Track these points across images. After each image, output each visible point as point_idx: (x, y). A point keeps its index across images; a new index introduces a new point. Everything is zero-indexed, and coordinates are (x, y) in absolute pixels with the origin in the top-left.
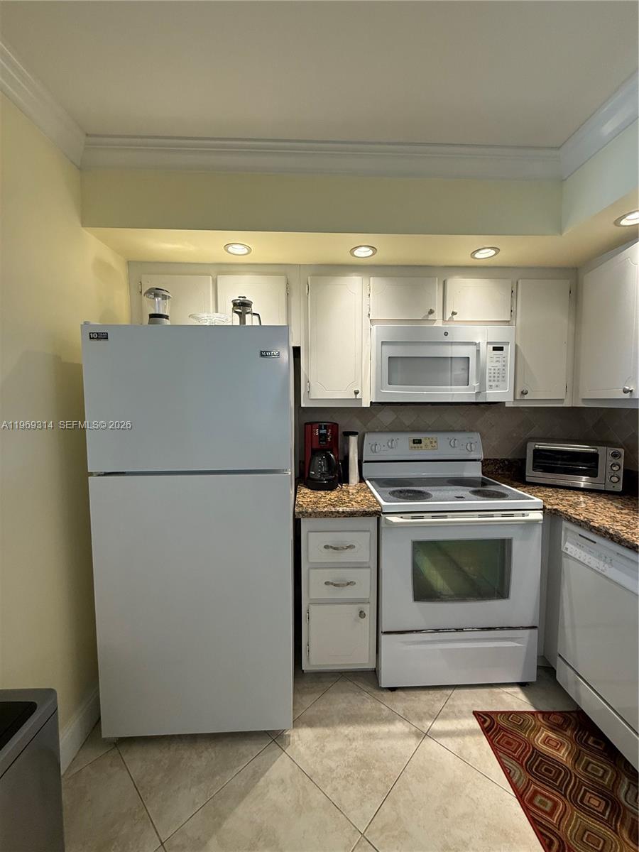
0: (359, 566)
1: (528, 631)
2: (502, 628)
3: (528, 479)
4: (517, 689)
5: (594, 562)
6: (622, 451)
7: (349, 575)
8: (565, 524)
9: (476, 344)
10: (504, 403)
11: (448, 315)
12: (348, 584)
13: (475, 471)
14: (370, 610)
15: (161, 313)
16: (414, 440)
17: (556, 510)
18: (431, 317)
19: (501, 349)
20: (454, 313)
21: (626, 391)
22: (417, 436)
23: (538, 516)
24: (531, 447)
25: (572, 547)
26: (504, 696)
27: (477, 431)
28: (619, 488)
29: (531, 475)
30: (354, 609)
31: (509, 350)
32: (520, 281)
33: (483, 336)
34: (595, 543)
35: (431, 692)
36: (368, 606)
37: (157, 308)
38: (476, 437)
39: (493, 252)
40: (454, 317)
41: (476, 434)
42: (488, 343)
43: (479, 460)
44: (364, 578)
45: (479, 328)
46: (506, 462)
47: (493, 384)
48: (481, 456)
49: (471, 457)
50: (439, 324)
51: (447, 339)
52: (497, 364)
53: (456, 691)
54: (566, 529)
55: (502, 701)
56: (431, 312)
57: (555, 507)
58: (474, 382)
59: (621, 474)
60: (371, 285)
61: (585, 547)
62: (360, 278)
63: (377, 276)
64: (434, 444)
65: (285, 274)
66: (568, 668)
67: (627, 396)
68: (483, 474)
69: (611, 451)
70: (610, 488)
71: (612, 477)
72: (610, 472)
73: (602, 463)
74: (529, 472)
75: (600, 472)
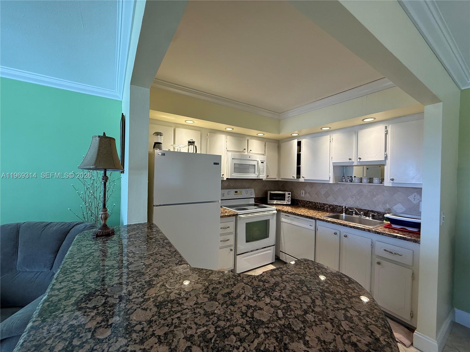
0: (230, 233)
1: (273, 247)
2: (267, 247)
3: (268, 203)
4: (271, 265)
5: (289, 221)
6: (290, 193)
7: (227, 237)
8: (282, 213)
9: (257, 161)
10: (262, 179)
11: (249, 151)
12: (227, 240)
13: (252, 202)
14: (233, 248)
15: (159, 142)
16: (235, 192)
17: (279, 210)
18: (244, 151)
19: (263, 163)
20: (251, 150)
21: (293, 177)
22: (236, 190)
23: (275, 212)
24: (269, 192)
25: (283, 219)
26: (269, 267)
27: (253, 188)
28: (290, 203)
29: (269, 201)
30: (229, 249)
31: (265, 163)
32: (266, 142)
33: (259, 158)
34: (289, 216)
35: (250, 272)
36: (232, 247)
37: (159, 140)
38: (253, 190)
39: (263, 135)
40: (251, 151)
41: (252, 189)
42: (261, 161)
43: (253, 198)
44: (232, 237)
45: (258, 156)
46: (260, 198)
47: (261, 173)
48: (254, 197)
49: (251, 197)
50: (246, 153)
51: (250, 159)
52: (262, 167)
53: (256, 270)
54: (282, 214)
55: (268, 268)
56: (245, 149)
57: (279, 209)
58: (256, 173)
59: (290, 199)
60: (228, 138)
61: (287, 218)
62: (224, 136)
63: (230, 136)
64: (241, 193)
65: (200, 131)
66: (283, 253)
67: (293, 178)
68: (255, 202)
69: (288, 193)
70: (288, 203)
71: (289, 200)
72: (288, 199)
73: (286, 196)
74: (269, 200)
75: (286, 199)
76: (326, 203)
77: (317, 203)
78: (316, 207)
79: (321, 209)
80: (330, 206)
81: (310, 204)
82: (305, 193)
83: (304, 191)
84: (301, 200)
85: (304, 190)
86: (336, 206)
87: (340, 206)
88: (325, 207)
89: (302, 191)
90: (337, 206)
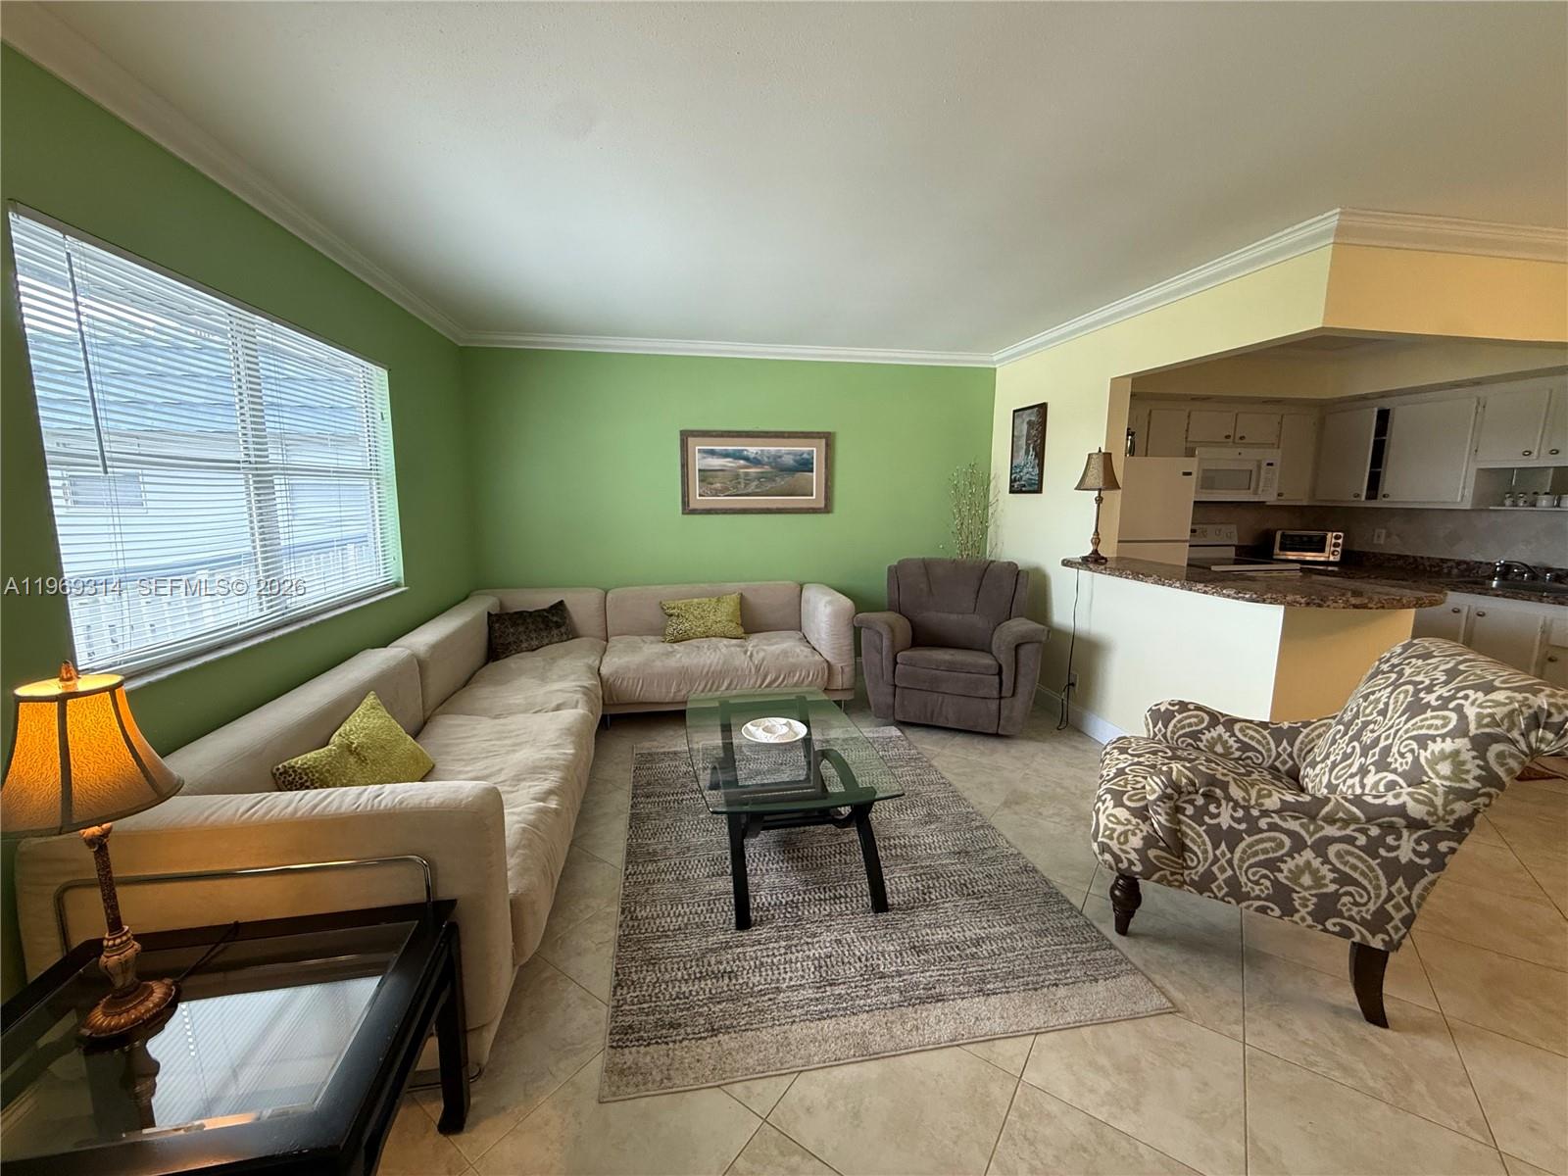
3: (1275, 557)
6: (1341, 534)
13: (1231, 553)
19: (1272, 464)
21: (1355, 496)
24: (1279, 533)
28: (1338, 559)
29: (1278, 554)
31: (1278, 465)
38: (1233, 528)
41: (1232, 525)
43: (1234, 545)
46: (1251, 547)
47: (1265, 489)
48: (1235, 542)
49: (1229, 544)
59: (1341, 550)
64: (1204, 533)
67: (1355, 499)
68: (1236, 554)
69: (1334, 534)
70: (1332, 558)
71: (1334, 551)
72: (1332, 549)
73: (1328, 542)
74: (1277, 550)
75: (1327, 549)
76: (1447, 557)
77: (1422, 558)
78: (1417, 567)
79: (1430, 571)
80: (1459, 563)
81: (1400, 563)
82: (1389, 535)
83: (1384, 531)
84: (1373, 553)
85: (1385, 528)
86: (1476, 562)
87: (1490, 563)
88: (1445, 565)
89: (1377, 531)
90: (1481, 563)
